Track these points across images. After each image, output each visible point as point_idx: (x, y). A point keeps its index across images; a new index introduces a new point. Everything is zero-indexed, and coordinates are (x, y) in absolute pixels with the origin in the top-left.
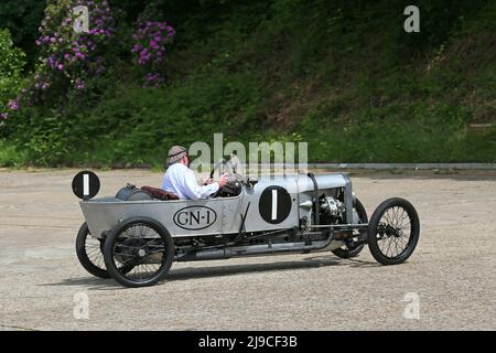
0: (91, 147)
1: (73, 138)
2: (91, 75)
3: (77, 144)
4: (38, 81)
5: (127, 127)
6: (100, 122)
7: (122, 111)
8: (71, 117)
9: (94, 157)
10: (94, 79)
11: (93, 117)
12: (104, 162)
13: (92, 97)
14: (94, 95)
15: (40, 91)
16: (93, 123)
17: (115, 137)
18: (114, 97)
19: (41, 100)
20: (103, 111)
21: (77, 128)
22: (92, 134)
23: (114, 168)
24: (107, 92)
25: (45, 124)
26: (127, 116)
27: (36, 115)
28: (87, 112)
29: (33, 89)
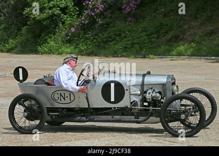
0: (104, 48)
1: (97, 44)
2: (105, 18)
3: (98, 46)
4: (83, 20)
5: (119, 40)
6: (108, 37)
7: (118, 33)
8: (97, 35)
9: (105, 52)
10: (106, 19)
11: (106, 35)
12: (109, 54)
13: (105, 27)
14: (106, 26)
15: (84, 24)
16: (106, 38)
17: (114, 44)
18: (114, 27)
19: (84, 28)
20: (110, 33)
21: (99, 40)
22: (105, 42)
23: (114, 57)
24: (111, 25)
25: (86, 38)
26: (120, 35)
27: (82, 34)
28: (103, 33)
29: (81, 23)
